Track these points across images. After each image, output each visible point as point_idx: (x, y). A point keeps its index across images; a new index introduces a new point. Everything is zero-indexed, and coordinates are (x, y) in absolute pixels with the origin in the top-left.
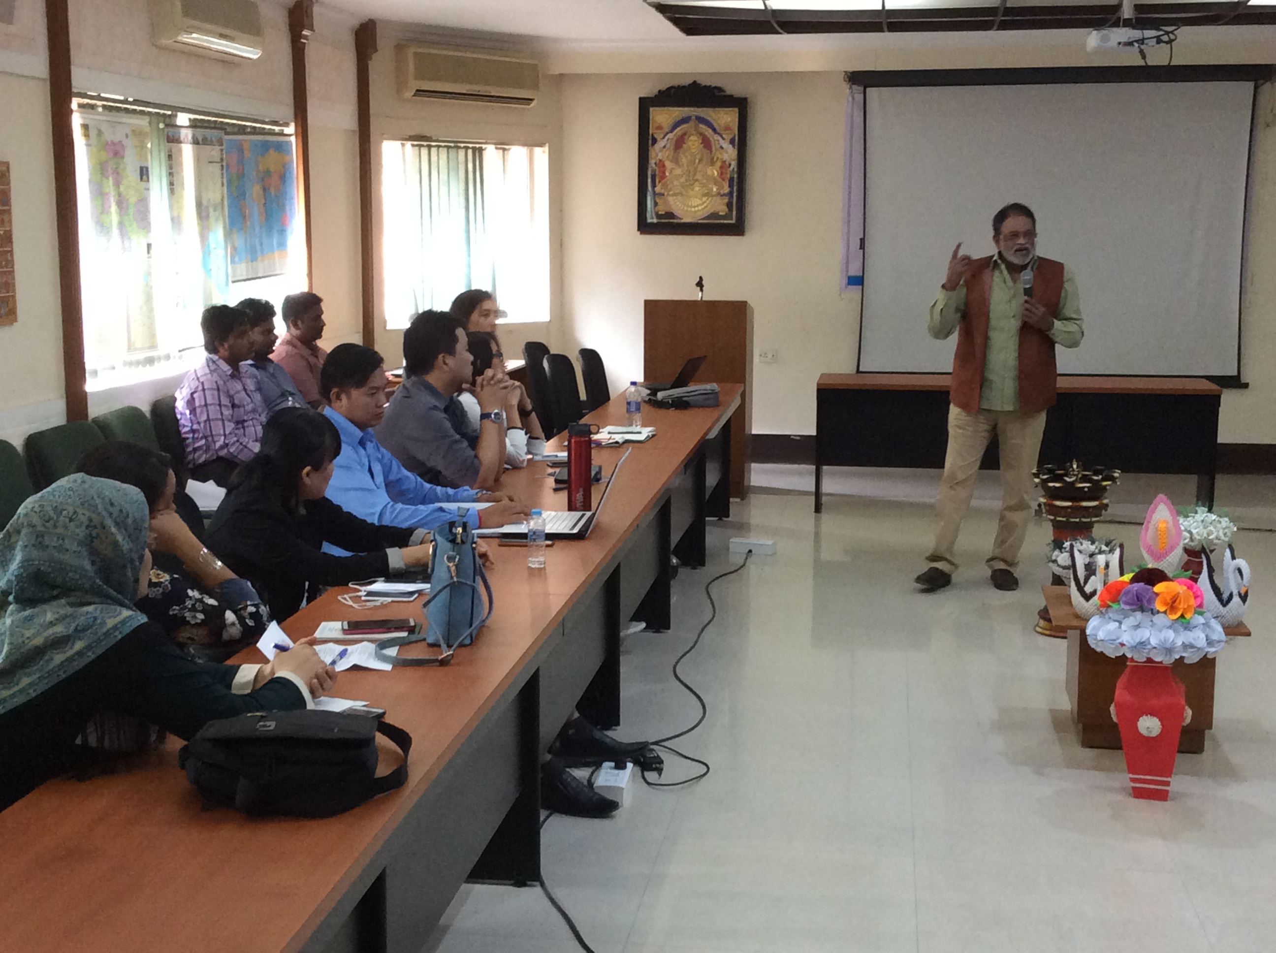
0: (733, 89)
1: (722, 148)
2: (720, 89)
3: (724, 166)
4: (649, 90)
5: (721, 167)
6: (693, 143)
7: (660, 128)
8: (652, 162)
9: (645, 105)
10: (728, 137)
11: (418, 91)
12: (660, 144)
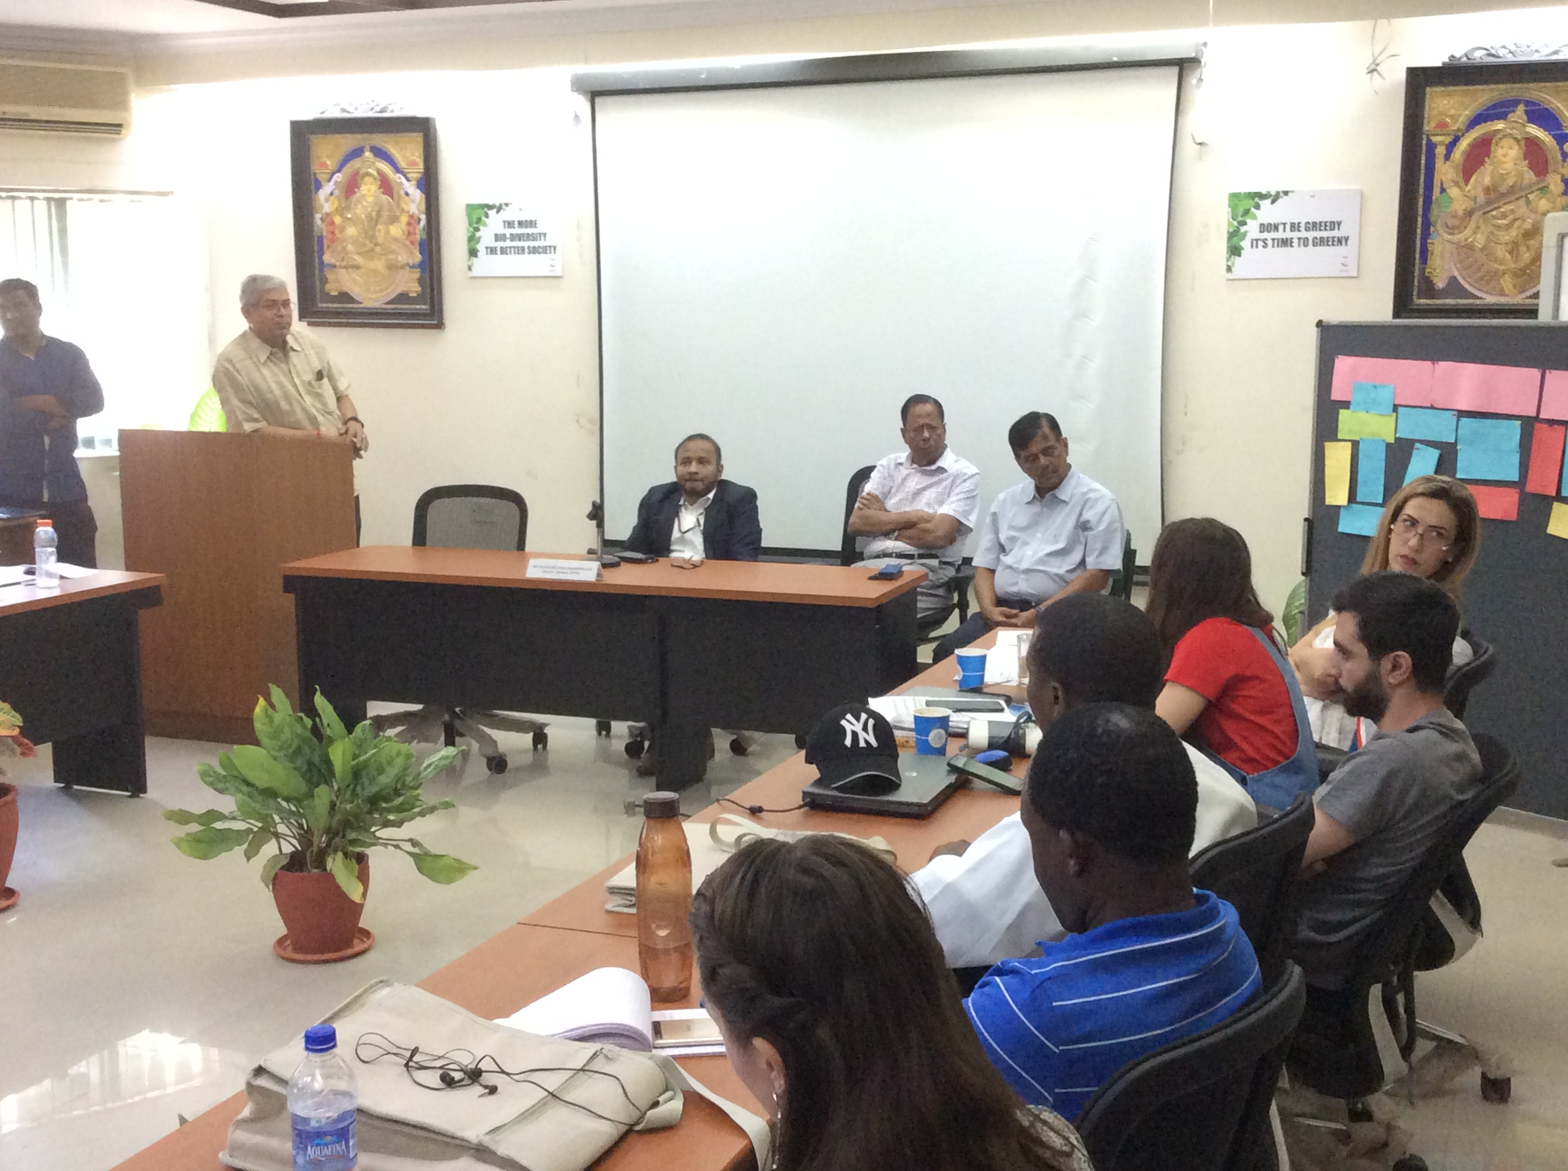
1: (407, 194)
3: (413, 220)
4: (303, 112)
6: (370, 187)
7: (324, 164)
8: (318, 217)
9: (300, 132)
10: (412, 174)
12: (326, 189)
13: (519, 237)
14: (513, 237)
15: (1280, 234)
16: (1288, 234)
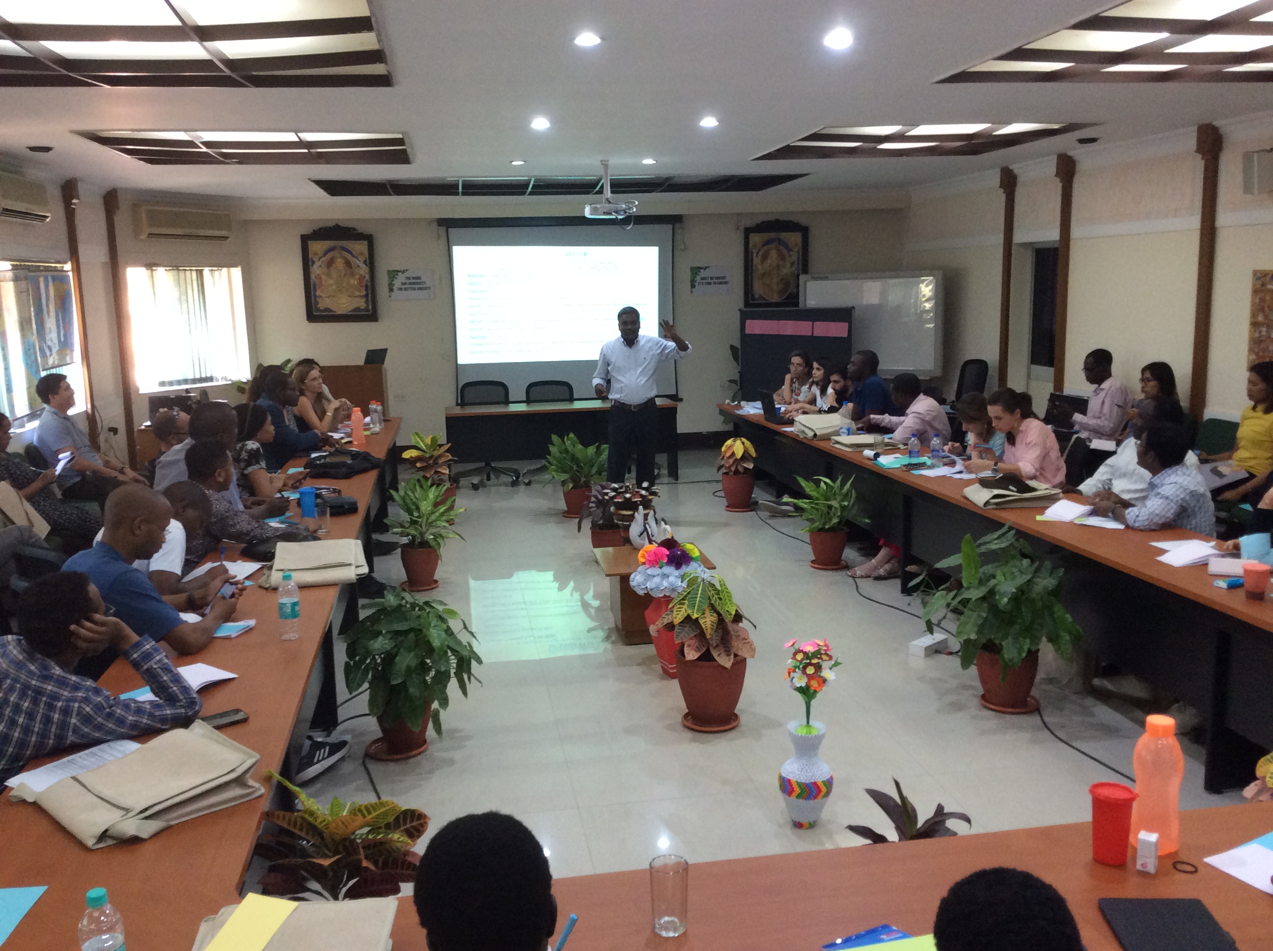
0: (362, 228)
1: (358, 266)
2: (354, 229)
3: (362, 278)
4: (307, 231)
5: (359, 279)
6: (340, 263)
7: (316, 254)
8: (313, 276)
9: (305, 240)
10: (362, 259)
11: (149, 234)
12: (317, 264)
13: (414, 283)
14: (410, 284)
15: (707, 281)
16: (710, 281)
